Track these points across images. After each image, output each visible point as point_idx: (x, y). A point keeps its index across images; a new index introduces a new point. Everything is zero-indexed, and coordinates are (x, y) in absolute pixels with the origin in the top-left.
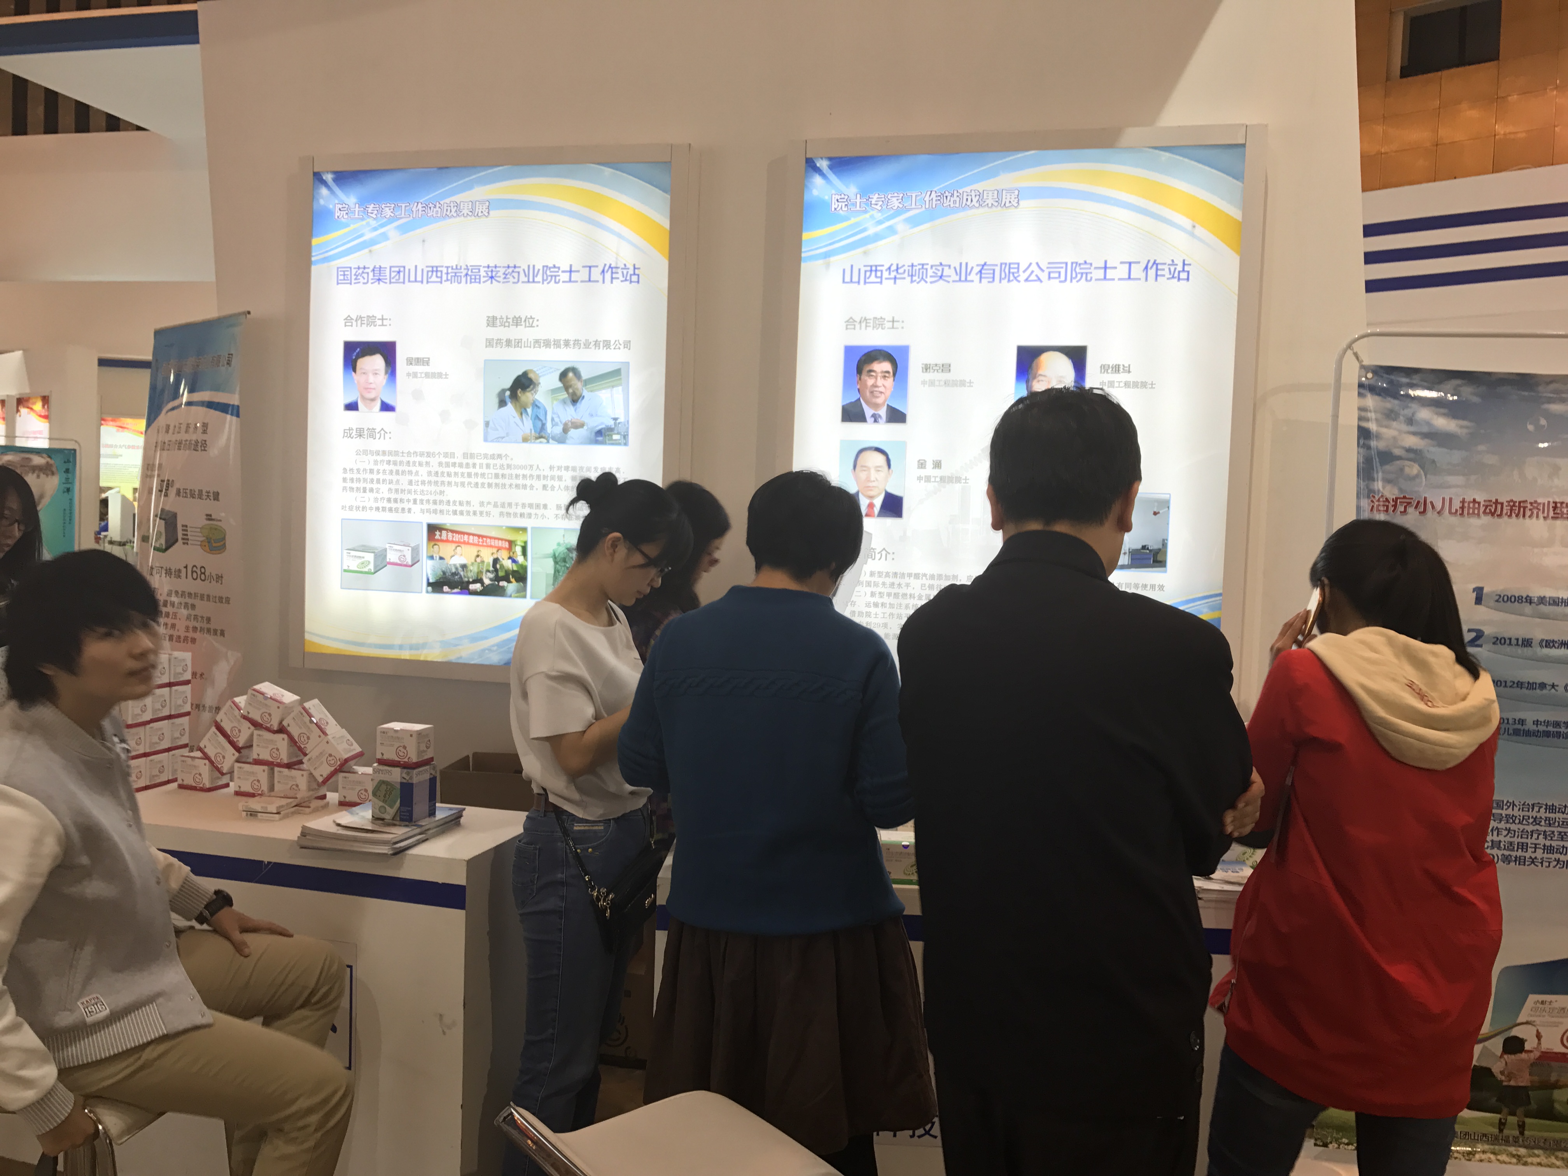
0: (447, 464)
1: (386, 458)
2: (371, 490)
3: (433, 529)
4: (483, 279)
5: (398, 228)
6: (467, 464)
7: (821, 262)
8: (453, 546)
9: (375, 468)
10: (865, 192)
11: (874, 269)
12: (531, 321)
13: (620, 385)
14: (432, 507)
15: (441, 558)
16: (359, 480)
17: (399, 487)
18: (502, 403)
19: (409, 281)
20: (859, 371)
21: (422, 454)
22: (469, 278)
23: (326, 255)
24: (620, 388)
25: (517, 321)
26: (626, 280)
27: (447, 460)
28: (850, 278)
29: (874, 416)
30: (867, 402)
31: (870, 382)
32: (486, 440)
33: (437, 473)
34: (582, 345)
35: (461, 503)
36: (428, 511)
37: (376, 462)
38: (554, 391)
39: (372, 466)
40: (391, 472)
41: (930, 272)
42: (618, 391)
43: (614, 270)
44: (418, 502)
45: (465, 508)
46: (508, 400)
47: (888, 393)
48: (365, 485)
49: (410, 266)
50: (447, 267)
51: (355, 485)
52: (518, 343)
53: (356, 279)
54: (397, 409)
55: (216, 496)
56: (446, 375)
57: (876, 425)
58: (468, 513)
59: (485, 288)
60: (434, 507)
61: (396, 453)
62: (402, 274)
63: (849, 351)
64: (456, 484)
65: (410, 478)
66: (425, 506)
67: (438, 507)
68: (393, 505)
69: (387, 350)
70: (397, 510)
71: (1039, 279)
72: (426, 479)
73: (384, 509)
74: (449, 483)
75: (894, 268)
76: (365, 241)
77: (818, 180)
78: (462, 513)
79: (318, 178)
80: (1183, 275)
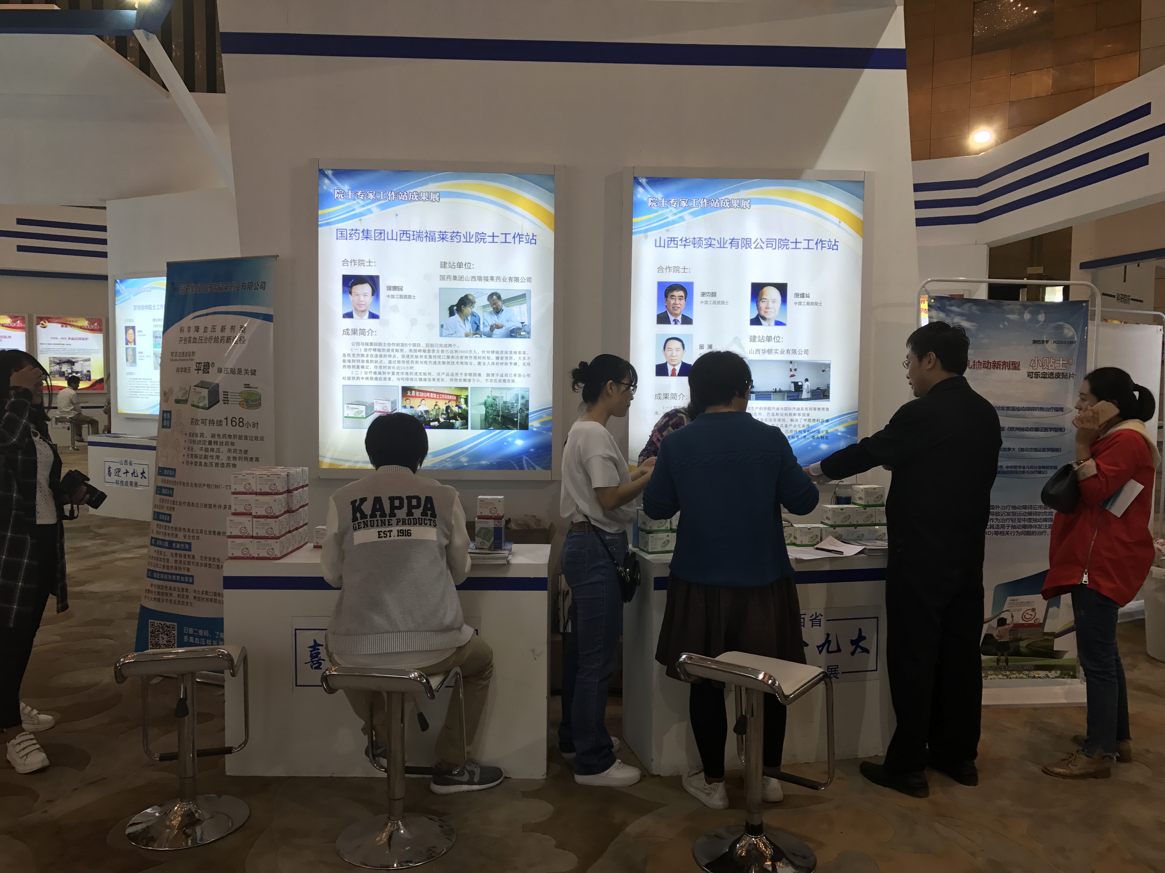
0: (415, 351)
1: (373, 347)
2: (363, 367)
3: (405, 390)
4: (437, 239)
5: (378, 206)
6: (429, 351)
7: (643, 235)
8: (420, 400)
9: (365, 353)
10: (667, 197)
11: (673, 240)
12: (469, 265)
13: (526, 303)
14: (405, 376)
15: (411, 407)
16: (354, 361)
17: (382, 365)
18: (452, 314)
19: (388, 239)
20: (666, 296)
21: (398, 345)
22: (428, 238)
23: (328, 221)
24: (525, 305)
25: (460, 265)
26: (528, 242)
27: (415, 348)
28: (659, 244)
29: (674, 320)
30: (671, 313)
31: (672, 302)
32: (441, 336)
33: (408, 356)
34: (501, 280)
35: (425, 374)
36: (402, 379)
37: (366, 350)
38: (484, 307)
39: (363, 352)
40: (376, 356)
41: (704, 242)
42: (524, 307)
43: (521, 236)
44: (395, 373)
45: (427, 377)
46: (455, 312)
47: (682, 308)
48: (358, 364)
49: (388, 230)
50: (414, 232)
51: (351, 364)
52: (461, 278)
53: (350, 237)
54: (381, 317)
55: (254, 372)
56: (414, 297)
57: (676, 325)
58: (430, 380)
59: (439, 245)
60: (407, 376)
61: (380, 344)
62: (383, 235)
63: (660, 284)
64: (421, 363)
65: (390, 359)
66: (400, 376)
67: (410, 377)
68: (378, 376)
69: (373, 281)
70: (380, 379)
71: (762, 248)
72: (401, 359)
73: (372, 378)
74: (417, 362)
75: (684, 239)
76: (356, 214)
77: (640, 190)
78: (425, 380)
79: (322, 173)
80: (835, 247)
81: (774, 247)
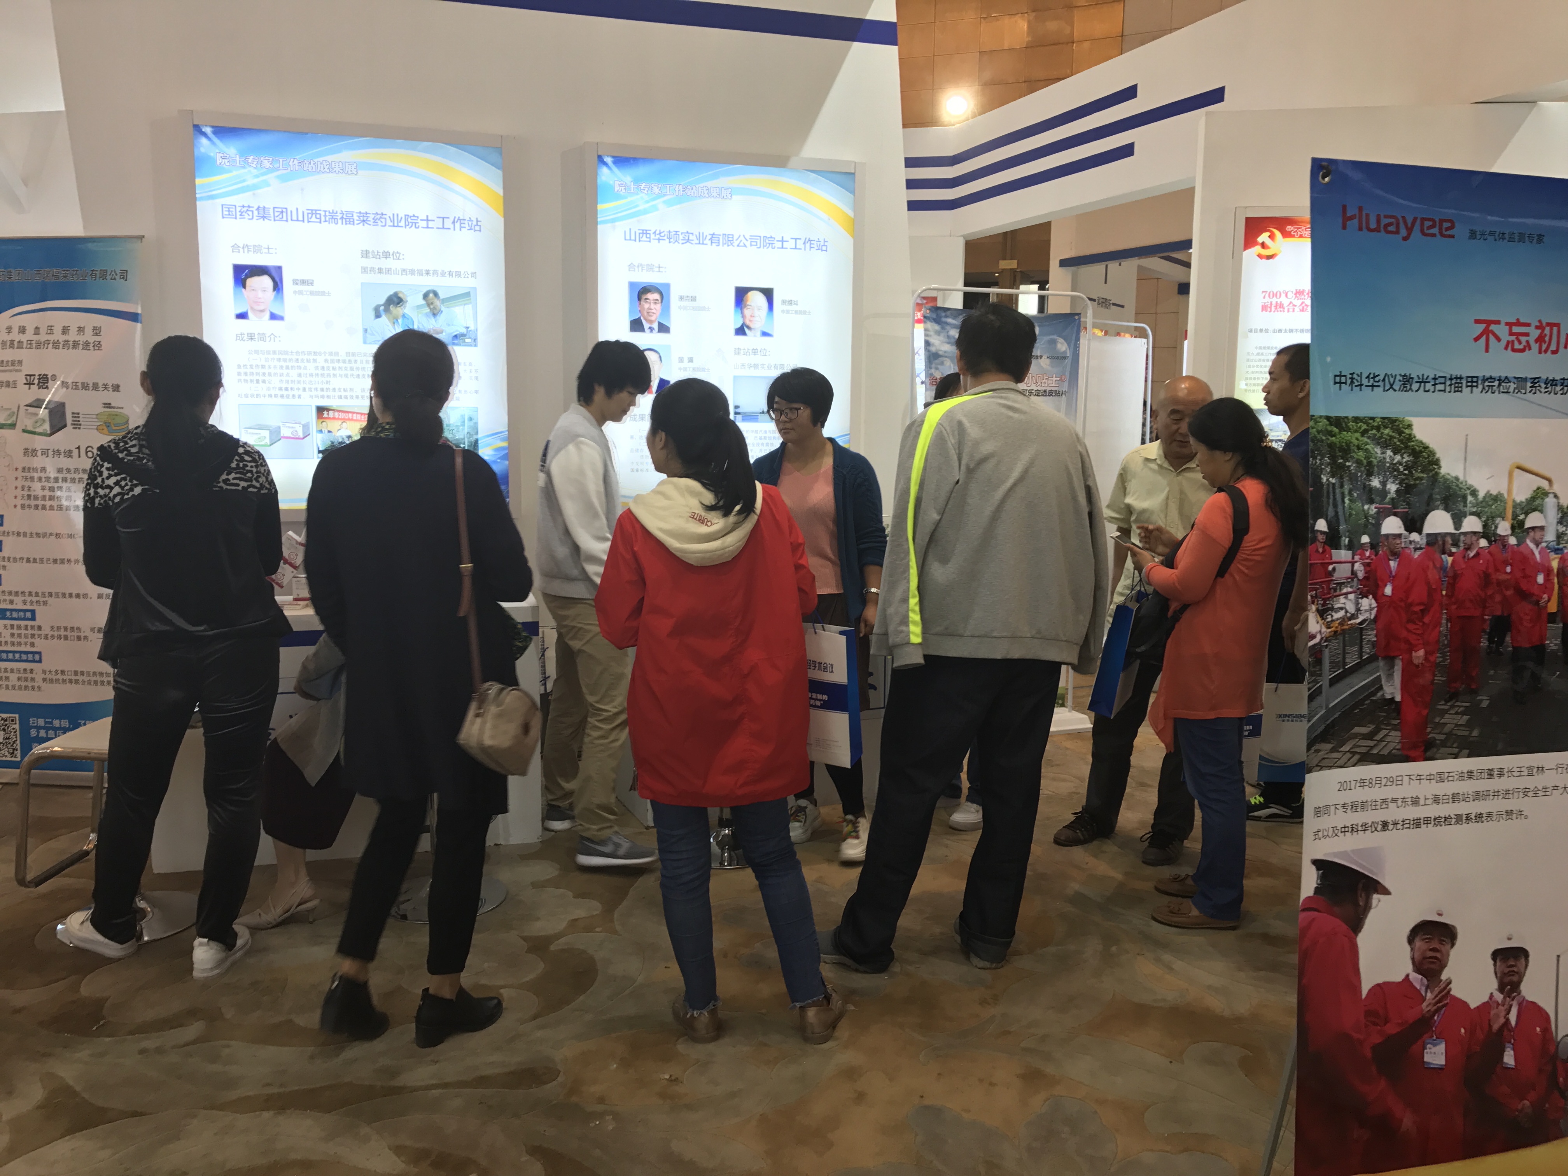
0: (332, 361)
1: (277, 356)
2: (264, 381)
3: (321, 410)
4: (356, 222)
5: (277, 177)
6: (350, 361)
7: (609, 225)
8: (340, 422)
9: (267, 364)
10: (636, 181)
11: (645, 232)
12: (398, 255)
13: (471, 303)
14: (320, 393)
15: (329, 432)
16: (252, 374)
17: (290, 379)
18: (378, 316)
19: (292, 220)
20: (639, 299)
21: (309, 353)
22: (344, 220)
23: (210, 193)
24: (470, 306)
25: (386, 255)
26: (471, 229)
27: (332, 357)
28: (629, 237)
29: (650, 328)
30: (646, 319)
31: (646, 306)
32: (365, 342)
33: (323, 367)
34: (439, 275)
35: (345, 390)
36: (317, 396)
37: (267, 360)
38: (419, 307)
39: (263, 363)
40: (282, 367)
41: (681, 237)
42: (469, 308)
43: (462, 221)
44: (307, 390)
45: (348, 394)
46: (382, 313)
47: (658, 313)
48: (258, 377)
49: (291, 208)
50: (325, 211)
51: (249, 378)
52: (389, 271)
53: (241, 215)
54: (286, 318)
55: (116, 388)
56: (329, 293)
57: (651, 334)
58: (352, 397)
59: (359, 230)
60: (322, 393)
61: (286, 353)
62: (285, 214)
64: (341, 376)
65: (299, 371)
66: (314, 393)
67: (325, 393)
68: (285, 393)
69: (274, 273)
70: (288, 396)
71: (745, 246)
72: (314, 372)
73: (276, 396)
74: (334, 375)
75: (658, 232)
76: (248, 186)
77: (605, 170)
78: (346, 397)
79: (198, 129)
80: (824, 248)
81: (758, 246)
